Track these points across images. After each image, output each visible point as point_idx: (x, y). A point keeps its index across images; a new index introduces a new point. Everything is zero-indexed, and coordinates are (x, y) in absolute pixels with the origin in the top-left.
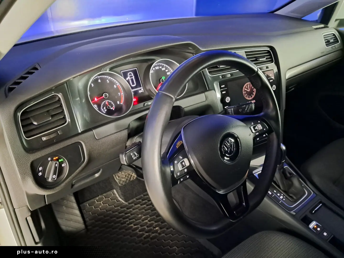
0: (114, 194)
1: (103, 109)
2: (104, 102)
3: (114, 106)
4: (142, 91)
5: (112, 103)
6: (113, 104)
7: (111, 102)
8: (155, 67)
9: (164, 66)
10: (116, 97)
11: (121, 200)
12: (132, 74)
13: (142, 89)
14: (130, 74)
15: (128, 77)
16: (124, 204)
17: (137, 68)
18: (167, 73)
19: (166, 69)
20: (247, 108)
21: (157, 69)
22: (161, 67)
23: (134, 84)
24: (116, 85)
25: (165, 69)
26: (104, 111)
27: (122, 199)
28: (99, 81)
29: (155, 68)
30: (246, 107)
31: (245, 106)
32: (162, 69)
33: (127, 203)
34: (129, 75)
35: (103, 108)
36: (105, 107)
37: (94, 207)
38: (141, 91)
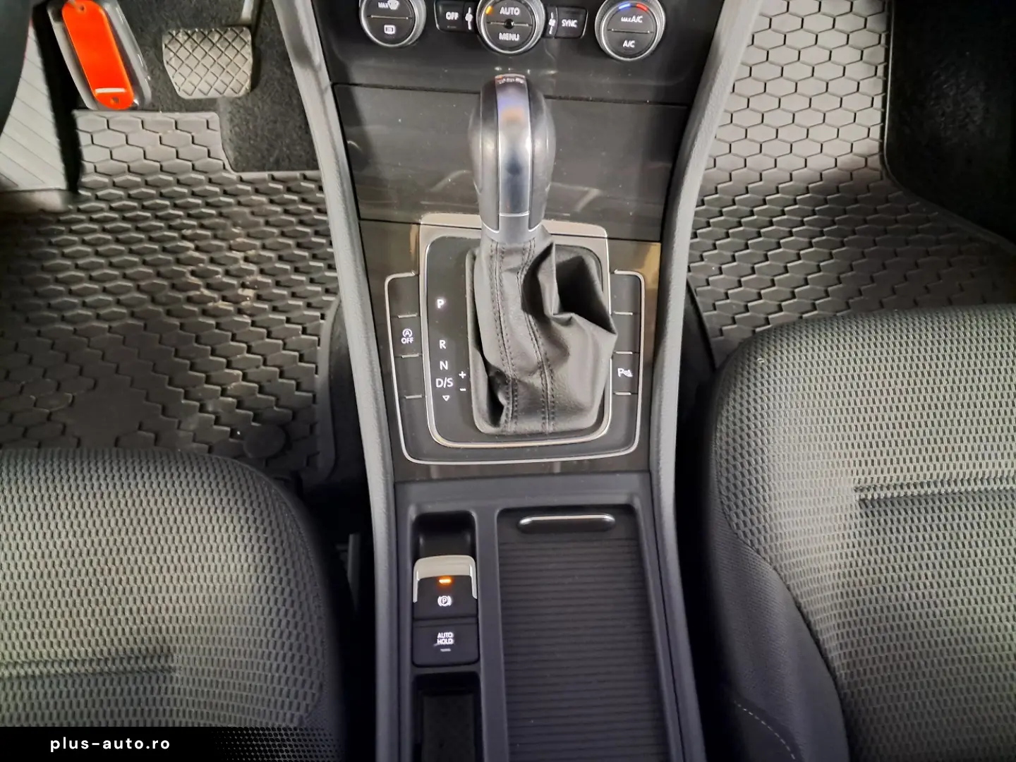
33: (234, 176)
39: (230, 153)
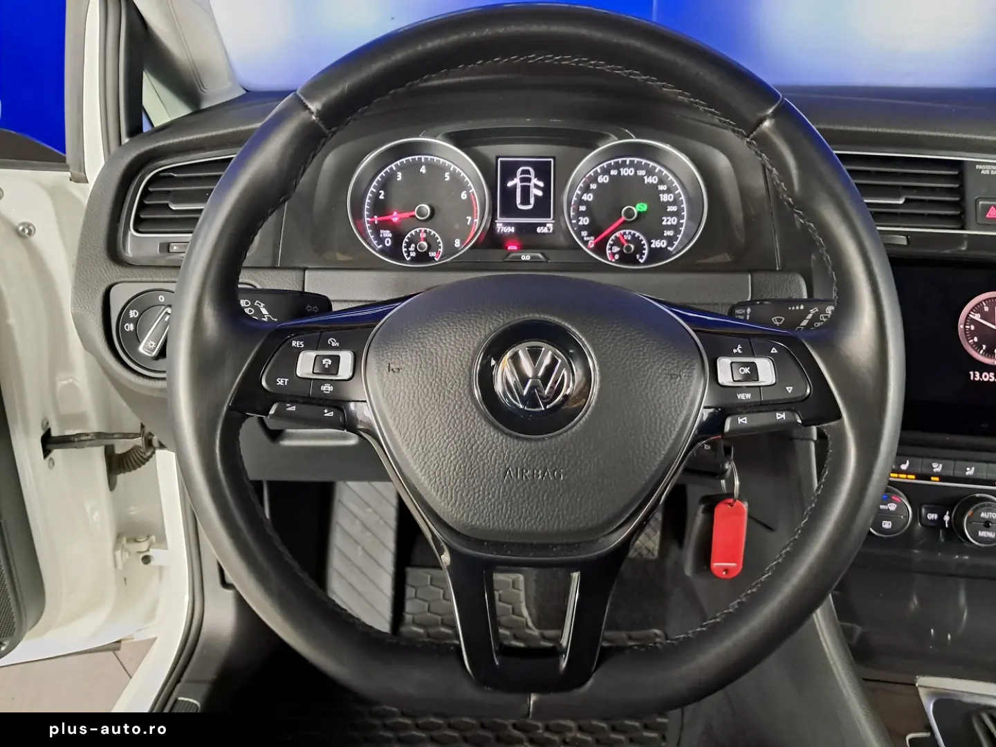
0: (515, 586)
1: (406, 249)
2: (418, 230)
3: (441, 250)
4: (549, 229)
5: (439, 240)
6: (441, 245)
7: (437, 235)
8: (621, 169)
9: (657, 171)
10: (457, 226)
11: (525, 612)
12: (530, 174)
13: (550, 226)
14: (528, 172)
15: (513, 179)
16: (528, 631)
17: (554, 158)
18: (661, 195)
19: (661, 182)
20: (810, 316)
21: (626, 174)
22: (641, 173)
23: (529, 204)
24: (468, 194)
25: (655, 182)
26: (408, 256)
27: (530, 614)
28: (421, 170)
29: (619, 172)
30: (806, 312)
31: (802, 307)
32: (646, 178)
33: (536, 632)
34: (521, 174)
35: (408, 246)
36: (413, 245)
37: (444, 595)
38: (545, 230)
39: (534, 611)
